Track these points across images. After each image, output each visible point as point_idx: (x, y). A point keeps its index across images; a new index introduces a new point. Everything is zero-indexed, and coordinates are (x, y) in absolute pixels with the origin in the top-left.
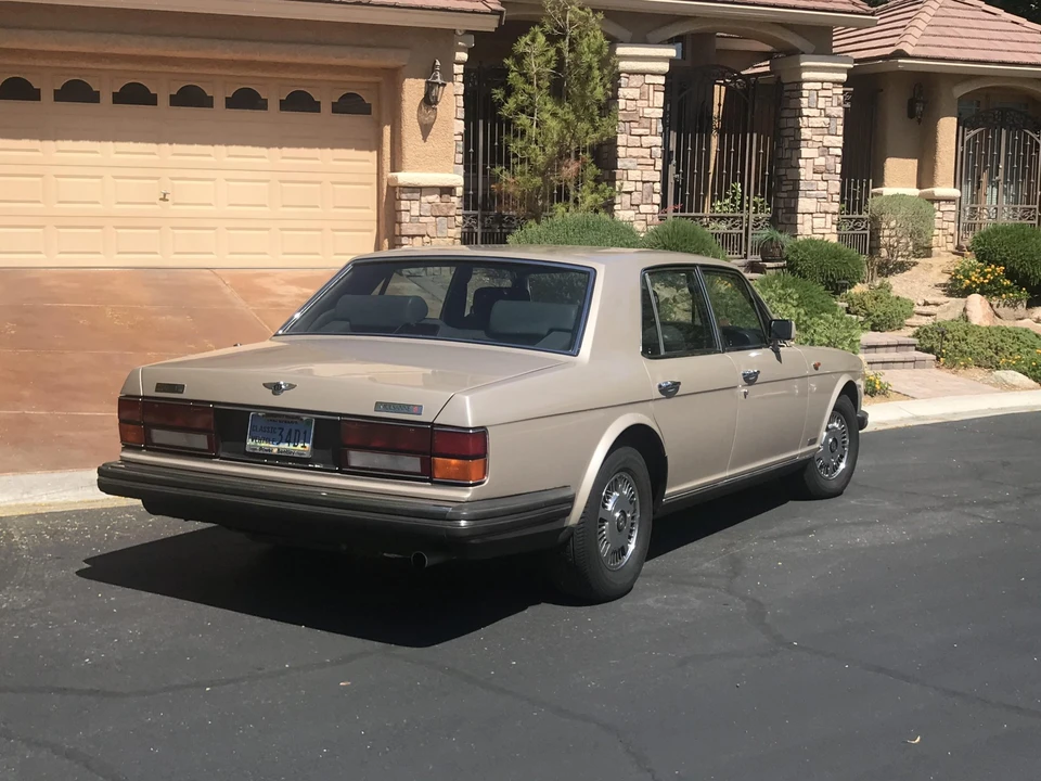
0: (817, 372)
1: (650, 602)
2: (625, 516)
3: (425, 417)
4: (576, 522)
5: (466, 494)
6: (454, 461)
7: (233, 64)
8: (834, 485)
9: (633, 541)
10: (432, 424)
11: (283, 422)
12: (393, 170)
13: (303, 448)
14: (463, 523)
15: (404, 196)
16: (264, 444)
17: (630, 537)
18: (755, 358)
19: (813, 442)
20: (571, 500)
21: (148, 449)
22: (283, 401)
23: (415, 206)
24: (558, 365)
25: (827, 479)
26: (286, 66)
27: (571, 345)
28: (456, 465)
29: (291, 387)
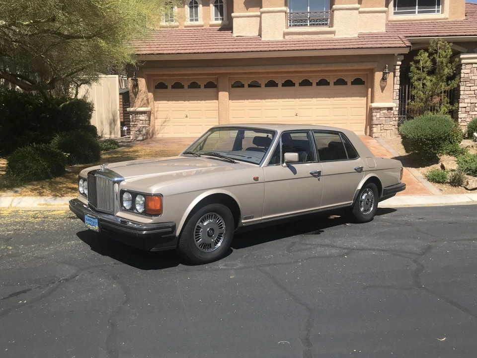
7: (318, 71)
12: (372, 102)
15: (374, 111)
23: (378, 114)
26: (336, 71)
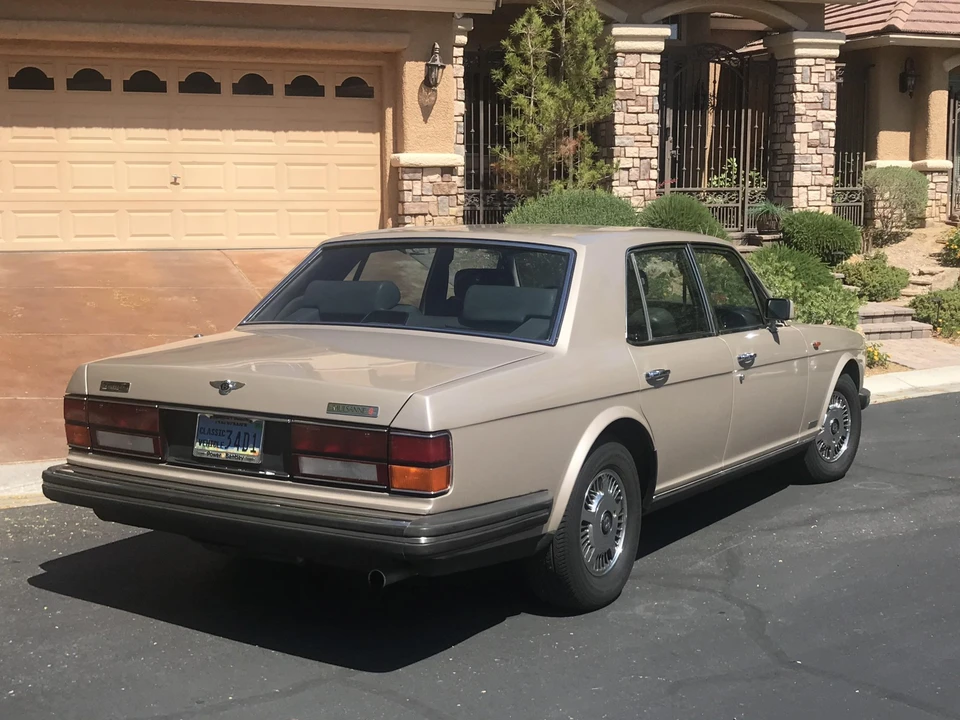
0: (817, 352)
1: (639, 610)
2: (611, 516)
3: (382, 420)
4: (556, 529)
5: (427, 506)
6: (413, 470)
7: (239, 50)
8: (836, 468)
9: (621, 543)
10: (388, 427)
11: (232, 425)
12: (396, 151)
13: (252, 453)
14: (423, 540)
15: (406, 176)
16: (212, 448)
17: (617, 539)
18: (752, 339)
19: (814, 425)
20: (548, 506)
21: (94, 452)
22: (230, 401)
23: (417, 186)
24: (535, 356)
25: (828, 462)
26: (291, 52)
27: (549, 336)
28: (415, 474)
29: (239, 385)
